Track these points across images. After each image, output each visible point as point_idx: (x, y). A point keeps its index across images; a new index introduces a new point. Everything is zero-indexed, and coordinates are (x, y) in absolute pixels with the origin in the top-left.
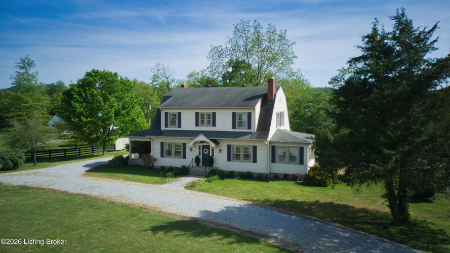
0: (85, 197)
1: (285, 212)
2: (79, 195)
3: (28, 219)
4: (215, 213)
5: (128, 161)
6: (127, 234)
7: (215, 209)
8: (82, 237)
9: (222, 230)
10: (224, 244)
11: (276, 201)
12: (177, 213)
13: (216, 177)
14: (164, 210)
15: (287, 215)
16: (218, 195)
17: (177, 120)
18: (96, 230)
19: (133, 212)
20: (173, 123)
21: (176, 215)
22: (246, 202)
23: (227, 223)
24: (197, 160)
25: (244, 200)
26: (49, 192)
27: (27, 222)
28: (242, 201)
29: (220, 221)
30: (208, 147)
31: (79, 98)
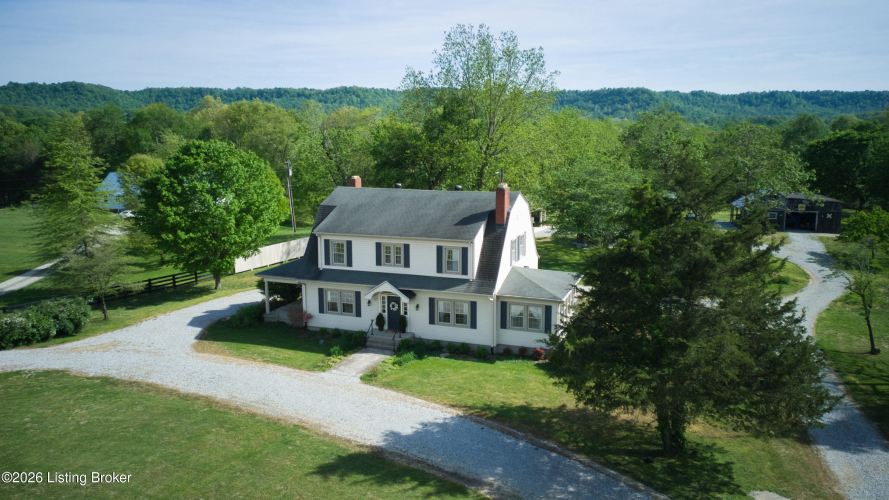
0: (209, 401)
1: (509, 434)
2: (197, 398)
3: (135, 454)
4: (408, 438)
5: (264, 316)
6: (282, 480)
7: (406, 428)
8: (220, 486)
9: (415, 470)
10: (417, 497)
11: (502, 407)
12: (352, 438)
13: (411, 355)
14: (332, 432)
15: (513, 440)
16: (413, 395)
17: (345, 254)
18: (238, 474)
19: (286, 434)
20: (339, 259)
21: (349, 441)
22: (455, 412)
23: (424, 456)
24: (380, 320)
25: (453, 406)
26: (149, 391)
27: (136, 459)
28: (449, 410)
29: (414, 452)
30: (397, 300)
31: (171, 197)
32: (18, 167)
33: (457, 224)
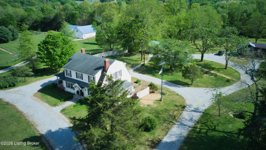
4: (52, 133)
12: (40, 131)
17: (70, 74)
24: (78, 92)
32: (48, 21)
33: (94, 70)
